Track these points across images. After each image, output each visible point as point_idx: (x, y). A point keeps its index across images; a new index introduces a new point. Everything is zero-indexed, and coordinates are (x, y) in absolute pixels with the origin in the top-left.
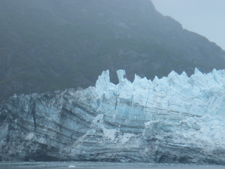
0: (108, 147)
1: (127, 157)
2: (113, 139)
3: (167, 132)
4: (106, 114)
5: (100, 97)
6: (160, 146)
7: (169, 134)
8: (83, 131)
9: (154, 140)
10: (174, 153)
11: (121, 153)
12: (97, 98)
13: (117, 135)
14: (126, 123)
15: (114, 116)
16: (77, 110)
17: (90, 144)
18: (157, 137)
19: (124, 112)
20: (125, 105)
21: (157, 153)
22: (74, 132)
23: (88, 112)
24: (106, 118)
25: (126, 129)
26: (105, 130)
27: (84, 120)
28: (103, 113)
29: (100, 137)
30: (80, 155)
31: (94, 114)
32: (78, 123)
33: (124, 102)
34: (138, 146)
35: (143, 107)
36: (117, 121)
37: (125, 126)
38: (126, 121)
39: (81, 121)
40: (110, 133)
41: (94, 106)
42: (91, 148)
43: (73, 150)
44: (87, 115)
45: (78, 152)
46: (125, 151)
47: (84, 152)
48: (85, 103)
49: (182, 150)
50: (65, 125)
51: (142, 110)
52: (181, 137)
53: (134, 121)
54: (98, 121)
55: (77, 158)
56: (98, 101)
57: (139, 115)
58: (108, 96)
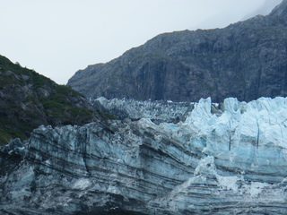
0: (231, 200)
2: (235, 189)
4: (218, 156)
5: (205, 133)
8: (182, 177)
11: (257, 209)
12: (200, 134)
13: (240, 184)
14: (253, 168)
15: (231, 159)
16: (172, 150)
17: (202, 196)
19: (249, 153)
20: (250, 145)
22: (167, 179)
23: (187, 153)
24: (220, 162)
25: (255, 177)
26: (219, 177)
27: (183, 163)
28: (213, 154)
29: (215, 186)
31: (198, 154)
32: (173, 166)
33: (248, 141)
35: (282, 148)
36: (238, 166)
37: (252, 172)
38: (253, 165)
39: (177, 164)
40: (228, 182)
41: (197, 144)
42: (203, 201)
44: (186, 156)
46: (262, 206)
47: (191, 206)
48: (181, 140)
50: (151, 170)
51: (279, 152)
53: (266, 166)
54: (209, 165)
56: (203, 139)
57: (275, 159)
58: (220, 132)
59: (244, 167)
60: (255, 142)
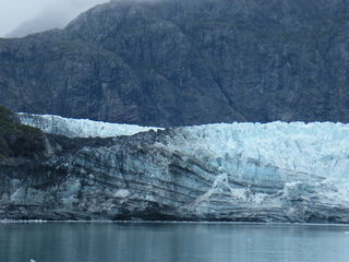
0: (242, 206)
1: (269, 217)
2: (244, 198)
3: (312, 192)
4: (230, 173)
5: (220, 156)
6: (309, 206)
7: (314, 195)
8: (203, 189)
9: (301, 200)
10: (323, 213)
11: (262, 213)
12: (216, 156)
13: (247, 195)
14: (256, 182)
15: (240, 176)
16: (195, 168)
17: (221, 203)
18: (302, 197)
19: (253, 171)
20: (254, 165)
21: (307, 213)
22: (192, 191)
23: (207, 170)
24: (231, 178)
25: (258, 189)
26: (232, 190)
27: (204, 179)
28: (227, 172)
29: (229, 196)
30: (209, 214)
31: (215, 172)
32: (197, 181)
33: (253, 162)
34: (279, 206)
35: (278, 168)
37: (256, 186)
38: (256, 180)
39: (200, 179)
40: (238, 193)
41: (215, 164)
42: (221, 207)
43: (198, 209)
44: (206, 173)
45: (206, 211)
46: (266, 210)
47: (213, 211)
48: (201, 161)
49: (330, 210)
50: (180, 183)
51: (275, 170)
52: (326, 198)
53: (265, 181)
54: (224, 180)
55: (204, 217)
56: (219, 160)
57: (272, 176)
58: (231, 155)
59: (250, 182)
60: (257, 163)
